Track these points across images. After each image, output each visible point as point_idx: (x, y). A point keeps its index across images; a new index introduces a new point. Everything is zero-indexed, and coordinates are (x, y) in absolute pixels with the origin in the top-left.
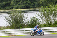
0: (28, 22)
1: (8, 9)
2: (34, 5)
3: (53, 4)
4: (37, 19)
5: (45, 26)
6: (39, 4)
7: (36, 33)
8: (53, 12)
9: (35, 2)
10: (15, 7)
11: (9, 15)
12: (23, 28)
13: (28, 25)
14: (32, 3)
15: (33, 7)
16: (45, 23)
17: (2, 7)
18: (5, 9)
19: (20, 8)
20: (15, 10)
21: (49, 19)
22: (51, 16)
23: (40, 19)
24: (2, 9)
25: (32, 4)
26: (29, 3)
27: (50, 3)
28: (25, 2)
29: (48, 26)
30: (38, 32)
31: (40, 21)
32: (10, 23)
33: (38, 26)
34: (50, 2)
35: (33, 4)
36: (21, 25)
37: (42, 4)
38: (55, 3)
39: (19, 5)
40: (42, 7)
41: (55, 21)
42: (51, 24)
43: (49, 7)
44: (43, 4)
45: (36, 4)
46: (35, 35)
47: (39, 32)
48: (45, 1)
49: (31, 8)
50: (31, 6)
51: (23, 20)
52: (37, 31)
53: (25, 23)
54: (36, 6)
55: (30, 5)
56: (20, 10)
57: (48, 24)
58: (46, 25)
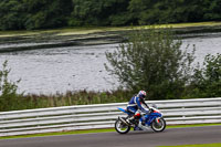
0: (198, 73)
1: (118, 26)
10: (144, 15)
11: (123, 47)
12: (177, 97)
13: (196, 86)
17: (94, 16)
18: (109, 25)
19: (164, 22)
20: (146, 28)
24: (95, 26)
25: (213, 5)
26: (199, 3)
30: (144, 118)
32: (125, 80)
36: (171, 84)
39: (162, 8)
46: (132, 130)
47: (147, 119)
49: (209, 20)
50: (208, 12)
51: (177, 65)
52: (139, 117)
53: (185, 79)
55: (205, 9)
56: (164, 26)
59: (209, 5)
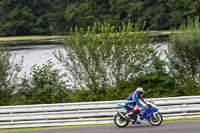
2: (44, 25)
3: (110, 20)
4: (55, 74)
5: (83, 97)
6: (63, 19)
7: (134, 117)
8: (113, 48)
9: (48, 14)
13: (23, 94)
14: (37, 15)
15: (43, 30)
16: (84, 85)
21: (97, 73)
22: (103, 64)
23: (68, 72)
25: (39, 20)
26: (26, 18)
27: (102, 16)
28: (14, 13)
29: (95, 96)
31: (65, 79)
33: (141, 93)
34: (100, 13)
35: (43, 19)
37: (73, 20)
38: (118, 16)
40: (74, 31)
41: (117, 79)
42: (103, 92)
43: (97, 32)
44: (77, 20)
45: (53, 21)
47: (145, 114)
48: (85, 11)
49: (36, 34)
50: (35, 26)
51: (6, 75)
54: (51, 28)
55: (31, 24)
57: (95, 91)
58: (87, 95)
59: (35, 20)
